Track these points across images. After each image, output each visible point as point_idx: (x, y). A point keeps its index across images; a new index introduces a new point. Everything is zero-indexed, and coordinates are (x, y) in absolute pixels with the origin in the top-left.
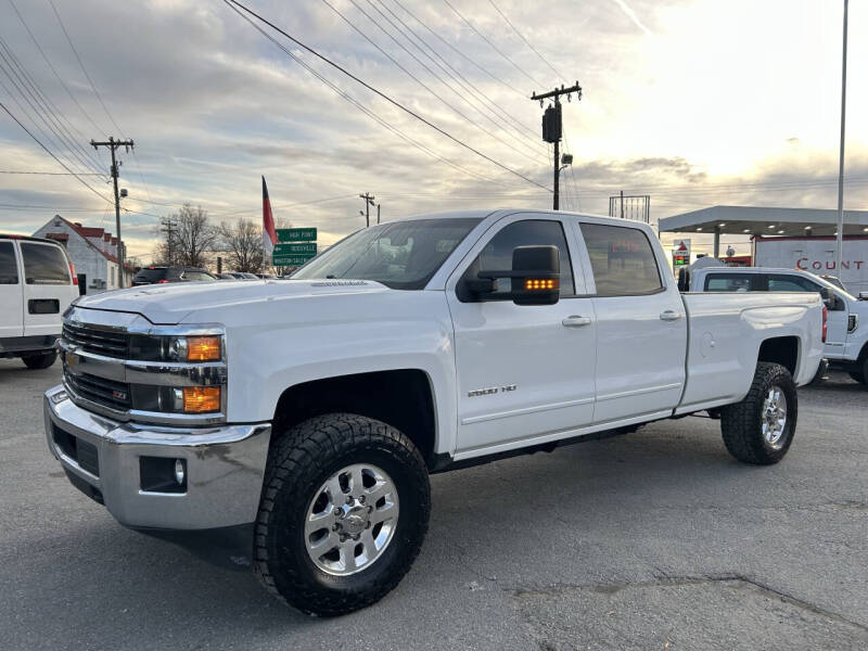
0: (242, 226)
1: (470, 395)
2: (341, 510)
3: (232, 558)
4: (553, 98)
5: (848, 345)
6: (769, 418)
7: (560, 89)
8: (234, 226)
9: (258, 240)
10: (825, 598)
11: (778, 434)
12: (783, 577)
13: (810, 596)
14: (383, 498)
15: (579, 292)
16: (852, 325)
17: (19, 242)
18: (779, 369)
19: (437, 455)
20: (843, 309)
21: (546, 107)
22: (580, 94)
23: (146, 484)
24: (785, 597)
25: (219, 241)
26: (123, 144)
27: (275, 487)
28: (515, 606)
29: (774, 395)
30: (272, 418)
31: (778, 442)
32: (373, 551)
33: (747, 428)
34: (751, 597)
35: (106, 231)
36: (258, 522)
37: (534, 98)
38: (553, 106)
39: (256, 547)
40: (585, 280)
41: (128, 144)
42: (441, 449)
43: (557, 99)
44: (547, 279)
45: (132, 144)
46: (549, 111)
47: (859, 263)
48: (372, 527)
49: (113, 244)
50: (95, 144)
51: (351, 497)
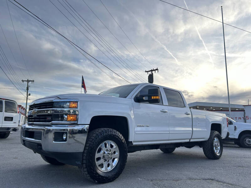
1: (138, 126)
2: (104, 153)
3: (76, 162)
4: (151, 72)
5: (235, 134)
6: (215, 146)
7: (153, 69)
10: (234, 183)
11: (218, 151)
12: (223, 179)
13: (230, 182)
14: (115, 151)
15: (164, 104)
16: (235, 128)
17: (4, 100)
18: (217, 133)
19: (129, 141)
20: (232, 124)
21: (149, 74)
22: (158, 71)
23: (55, 140)
24: (224, 183)
26: (31, 81)
27: (89, 143)
28: (151, 183)
29: (216, 140)
30: (89, 124)
31: (218, 153)
32: (112, 166)
33: (210, 148)
34: (215, 183)
35: (22, 106)
36: (83, 152)
37: (146, 72)
38: (151, 74)
39: (83, 160)
40: (165, 102)
41: (33, 81)
42: (130, 140)
43: (152, 72)
44: (157, 96)
46: (150, 75)
47: (236, 118)
48: (112, 159)
49: (24, 110)
50: (23, 81)
51: (107, 149)
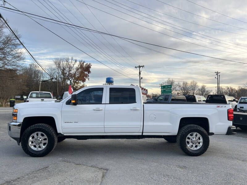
0: (184, 84)
1: (65, 122)
8: (181, 84)
9: (188, 87)
15: (103, 103)
25: (177, 88)
26: (142, 66)
30: (22, 122)
40: (106, 100)
45: (144, 66)
50: (136, 67)
51: (38, 137)
